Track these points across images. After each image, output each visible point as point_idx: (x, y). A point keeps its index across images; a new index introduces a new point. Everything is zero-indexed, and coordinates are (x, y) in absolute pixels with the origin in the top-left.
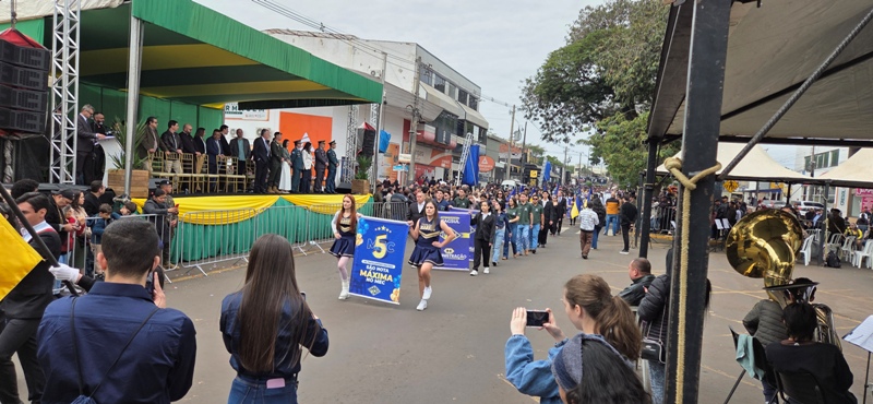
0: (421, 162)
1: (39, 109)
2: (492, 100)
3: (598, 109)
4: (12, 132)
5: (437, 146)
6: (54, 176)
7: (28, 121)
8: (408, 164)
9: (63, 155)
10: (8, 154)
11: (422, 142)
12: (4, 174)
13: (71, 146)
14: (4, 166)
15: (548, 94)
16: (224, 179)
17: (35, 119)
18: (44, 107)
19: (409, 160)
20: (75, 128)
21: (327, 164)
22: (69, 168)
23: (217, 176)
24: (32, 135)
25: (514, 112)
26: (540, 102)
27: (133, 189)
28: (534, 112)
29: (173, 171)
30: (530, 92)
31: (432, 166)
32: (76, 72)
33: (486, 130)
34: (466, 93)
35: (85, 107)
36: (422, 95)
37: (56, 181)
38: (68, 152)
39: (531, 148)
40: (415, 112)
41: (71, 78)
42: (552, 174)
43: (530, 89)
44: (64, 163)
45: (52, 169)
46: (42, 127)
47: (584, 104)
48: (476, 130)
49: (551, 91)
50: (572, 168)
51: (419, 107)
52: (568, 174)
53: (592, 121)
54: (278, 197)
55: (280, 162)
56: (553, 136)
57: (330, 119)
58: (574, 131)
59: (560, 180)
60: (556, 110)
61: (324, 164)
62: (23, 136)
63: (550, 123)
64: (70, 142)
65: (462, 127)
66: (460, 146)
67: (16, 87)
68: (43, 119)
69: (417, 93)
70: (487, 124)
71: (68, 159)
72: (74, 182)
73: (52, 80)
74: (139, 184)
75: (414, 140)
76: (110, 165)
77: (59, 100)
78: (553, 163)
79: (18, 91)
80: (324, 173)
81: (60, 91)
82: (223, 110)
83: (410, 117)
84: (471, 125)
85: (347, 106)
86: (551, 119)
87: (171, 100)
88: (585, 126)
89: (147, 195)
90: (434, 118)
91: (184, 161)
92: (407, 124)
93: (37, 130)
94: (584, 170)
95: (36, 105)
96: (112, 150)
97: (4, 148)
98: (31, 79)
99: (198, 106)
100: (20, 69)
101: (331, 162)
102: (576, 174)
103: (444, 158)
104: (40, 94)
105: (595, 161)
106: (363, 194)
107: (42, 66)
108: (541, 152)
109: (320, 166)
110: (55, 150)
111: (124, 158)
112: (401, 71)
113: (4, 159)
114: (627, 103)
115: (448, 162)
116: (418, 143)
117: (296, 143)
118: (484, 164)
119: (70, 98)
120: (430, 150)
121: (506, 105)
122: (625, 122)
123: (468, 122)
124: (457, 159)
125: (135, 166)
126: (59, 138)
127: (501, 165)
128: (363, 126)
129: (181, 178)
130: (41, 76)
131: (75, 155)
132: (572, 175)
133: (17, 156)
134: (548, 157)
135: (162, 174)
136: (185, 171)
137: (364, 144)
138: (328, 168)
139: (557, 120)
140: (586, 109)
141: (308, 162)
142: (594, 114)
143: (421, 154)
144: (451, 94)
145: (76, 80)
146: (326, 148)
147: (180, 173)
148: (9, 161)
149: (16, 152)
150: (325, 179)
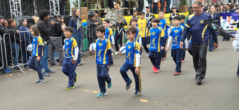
6: (52, 12)
9: (54, 3)
10: (34, 4)
12: (34, 13)
14: (34, 10)
22: (57, 9)
27: (82, 16)
29: (97, 8)
37: (53, 14)
38: (56, 2)
44: (55, 7)
45: (51, 9)
71: (56, 5)
72: (59, 14)
74: (84, 13)
76: (72, 6)
80: (164, 3)
89: (87, 18)
97: (33, 2)
106: (185, 12)
110: (51, 1)
113: (33, 7)
125: (81, 6)
129: (101, 10)
131: (58, 3)
133: (38, 5)
135: (93, 9)
136: (102, 8)
147: (100, 9)
148: (35, 8)
149: (37, 3)
150: (165, 7)
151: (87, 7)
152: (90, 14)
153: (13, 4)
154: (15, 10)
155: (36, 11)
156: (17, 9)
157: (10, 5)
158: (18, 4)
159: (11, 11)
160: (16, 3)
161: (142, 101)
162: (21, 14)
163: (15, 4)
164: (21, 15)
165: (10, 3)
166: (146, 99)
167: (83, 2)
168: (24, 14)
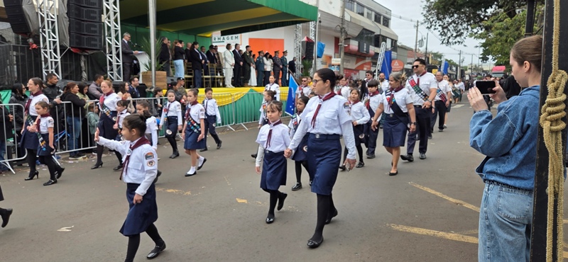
0: (349, 67)
1: (97, 34)
2: (400, 18)
3: (485, 16)
4: (84, 50)
5: (359, 56)
6: (110, 77)
7: (93, 42)
8: (339, 65)
9: (115, 64)
10: (83, 64)
11: (349, 53)
12: (82, 77)
13: (119, 58)
14: (81, 72)
15: (444, 7)
16: (214, 78)
17: (96, 40)
18: (100, 33)
19: (340, 63)
20: (120, 46)
21: (281, 66)
22: (119, 72)
23: (209, 77)
24: (95, 51)
25: (417, 26)
26: (437, 16)
27: (158, 84)
28: (434, 23)
30: (430, 9)
31: (357, 70)
32: (118, 10)
33: (396, 41)
34: (380, 15)
35: (125, 34)
36: (347, 18)
38: (117, 62)
39: (433, 54)
40: (342, 30)
41: (115, 13)
42: (449, 71)
43: (429, 7)
44: (115, 69)
45: (109, 73)
46: (101, 45)
47: (473, 13)
48: (389, 41)
49: (446, 5)
50: (466, 67)
51: (345, 26)
52: (463, 72)
53: (480, 26)
54: (249, 89)
55: (250, 66)
56: (450, 40)
57: (282, 40)
58: (465, 35)
59: (456, 76)
60: (450, 21)
61: (279, 66)
62: (90, 52)
63: (446, 30)
64: (118, 55)
65: (377, 40)
66: (377, 54)
67: (83, 21)
68: (101, 41)
69: (343, 16)
70: (397, 37)
71: (118, 66)
72: (122, 80)
73: (104, 17)
74: (160, 80)
75: (343, 50)
76: (143, 69)
77: (109, 28)
78: (449, 64)
79: (85, 23)
80: (279, 73)
81: (109, 22)
82: (211, 37)
83: (338, 35)
84: (385, 39)
85: (294, 26)
86: (446, 27)
87: (178, 32)
88: (475, 30)
89: (166, 87)
90: (357, 35)
91: (188, 68)
92: (337, 40)
93: (98, 48)
94: (476, 68)
95: (95, 32)
96: (143, 60)
98: (92, 15)
99: (195, 36)
100: (85, 9)
101: (283, 65)
102: (469, 71)
103: (365, 64)
104: (97, 24)
105: (484, 59)
107: (97, 6)
108: (440, 56)
109: (277, 69)
110: (109, 60)
111: (150, 64)
112: (331, 3)
113: (81, 67)
114: (509, 6)
115: (369, 66)
116: (346, 53)
117: (259, 53)
118: (395, 65)
119: (115, 27)
120: (354, 59)
121: (411, 21)
122: (508, 19)
123: (383, 36)
124: (375, 64)
125: (158, 69)
126: (111, 53)
127: (409, 67)
128: (305, 39)
130: (98, 13)
131: (121, 64)
132: (466, 72)
133: (88, 65)
134: (446, 60)
137: (306, 52)
138: (282, 69)
139: (451, 27)
140: (475, 17)
141: (268, 66)
142: (482, 20)
143: (348, 61)
144: (369, 16)
145: (118, 15)
146: (280, 55)
148: (83, 69)
149: (87, 63)
150: (280, 77)
151: (165, 73)
152: (170, 82)
153: (47, 61)
154: (50, 71)
155: (85, 75)
156: (53, 70)
157: (43, 63)
158: (56, 63)
159: (44, 72)
160: (53, 60)
161: (239, 201)
162: (60, 77)
163: (51, 62)
164: (61, 79)
165: (43, 59)
166: (245, 199)
167: (161, 63)
168: (65, 78)
